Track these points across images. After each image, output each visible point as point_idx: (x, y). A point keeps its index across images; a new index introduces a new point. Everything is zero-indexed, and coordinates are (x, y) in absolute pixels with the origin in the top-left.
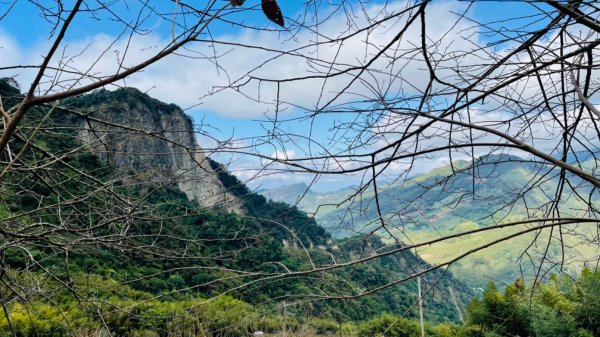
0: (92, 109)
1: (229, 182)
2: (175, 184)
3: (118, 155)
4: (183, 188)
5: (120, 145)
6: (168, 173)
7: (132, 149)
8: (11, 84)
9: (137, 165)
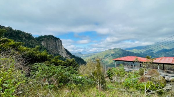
0: (44, 39)
1: (68, 53)
2: (58, 53)
3: (49, 47)
4: (60, 54)
5: (49, 46)
6: (57, 51)
7: (51, 46)
8: (31, 34)
9: (52, 49)
